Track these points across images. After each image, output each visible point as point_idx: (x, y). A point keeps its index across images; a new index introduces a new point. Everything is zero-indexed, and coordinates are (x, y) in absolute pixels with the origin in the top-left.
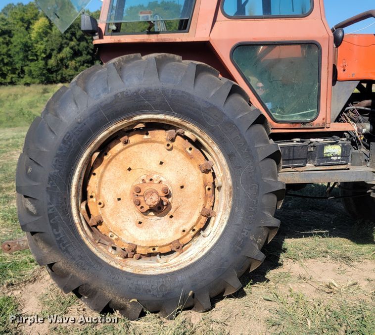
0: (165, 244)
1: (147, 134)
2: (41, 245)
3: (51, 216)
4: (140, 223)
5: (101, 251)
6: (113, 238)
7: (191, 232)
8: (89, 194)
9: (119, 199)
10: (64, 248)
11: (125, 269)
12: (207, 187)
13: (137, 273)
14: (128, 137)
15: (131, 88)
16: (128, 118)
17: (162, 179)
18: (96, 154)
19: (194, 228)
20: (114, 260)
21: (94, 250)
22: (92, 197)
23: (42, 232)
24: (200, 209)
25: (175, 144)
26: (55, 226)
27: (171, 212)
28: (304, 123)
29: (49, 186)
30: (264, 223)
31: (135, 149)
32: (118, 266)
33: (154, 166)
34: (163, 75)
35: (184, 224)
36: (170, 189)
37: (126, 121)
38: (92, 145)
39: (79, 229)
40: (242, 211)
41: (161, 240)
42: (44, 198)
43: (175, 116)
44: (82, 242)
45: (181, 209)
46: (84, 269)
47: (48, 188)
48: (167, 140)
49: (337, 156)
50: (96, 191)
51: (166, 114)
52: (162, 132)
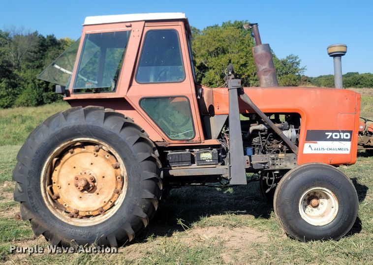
0: (94, 209)
1: (84, 148)
2: (25, 209)
3: (29, 193)
4: (81, 197)
5: (57, 213)
6: (66, 206)
7: (110, 202)
8: (53, 181)
9: (69, 184)
10: (35, 210)
11: (70, 223)
12: (118, 177)
14: (74, 149)
15: (70, 125)
16: (71, 140)
17: (91, 172)
18: (55, 159)
19: (111, 200)
20: (65, 218)
21: (53, 212)
22: (54, 183)
23: (24, 202)
24: (113, 189)
25: (98, 153)
26: (31, 198)
27: (97, 191)
28: (188, 140)
29: (29, 176)
30: (145, 196)
31: (77, 156)
32: (66, 221)
33: (87, 165)
34: (88, 118)
35: (105, 198)
36: (96, 178)
37: (69, 142)
38: (52, 155)
39: (45, 200)
40: (132, 189)
41: (93, 207)
42: (26, 183)
43: (95, 139)
44: (46, 207)
45: (103, 190)
46: (46, 222)
47: (28, 178)
48: (94, 151)
49: (209, 159)
50: (56, 179)
51: (90, 137)
52: (92, 147)
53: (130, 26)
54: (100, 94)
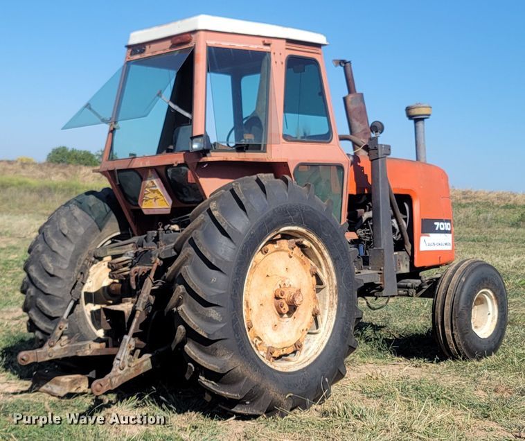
0: (292, 344)
4: (276, 326)
9: (261, 305)
13: (284, 371)
23: (226, 339)
25: (295, 252)
27: (296, 313)
31: (269, 257)
32: (272, 366)
35: (301, 324)
40: (345, 305)
41: (289, 341)
45: (299, 311)
48: (290, 249)
51: (299, 226)
53: (269, 45)
54: (246, 153)
